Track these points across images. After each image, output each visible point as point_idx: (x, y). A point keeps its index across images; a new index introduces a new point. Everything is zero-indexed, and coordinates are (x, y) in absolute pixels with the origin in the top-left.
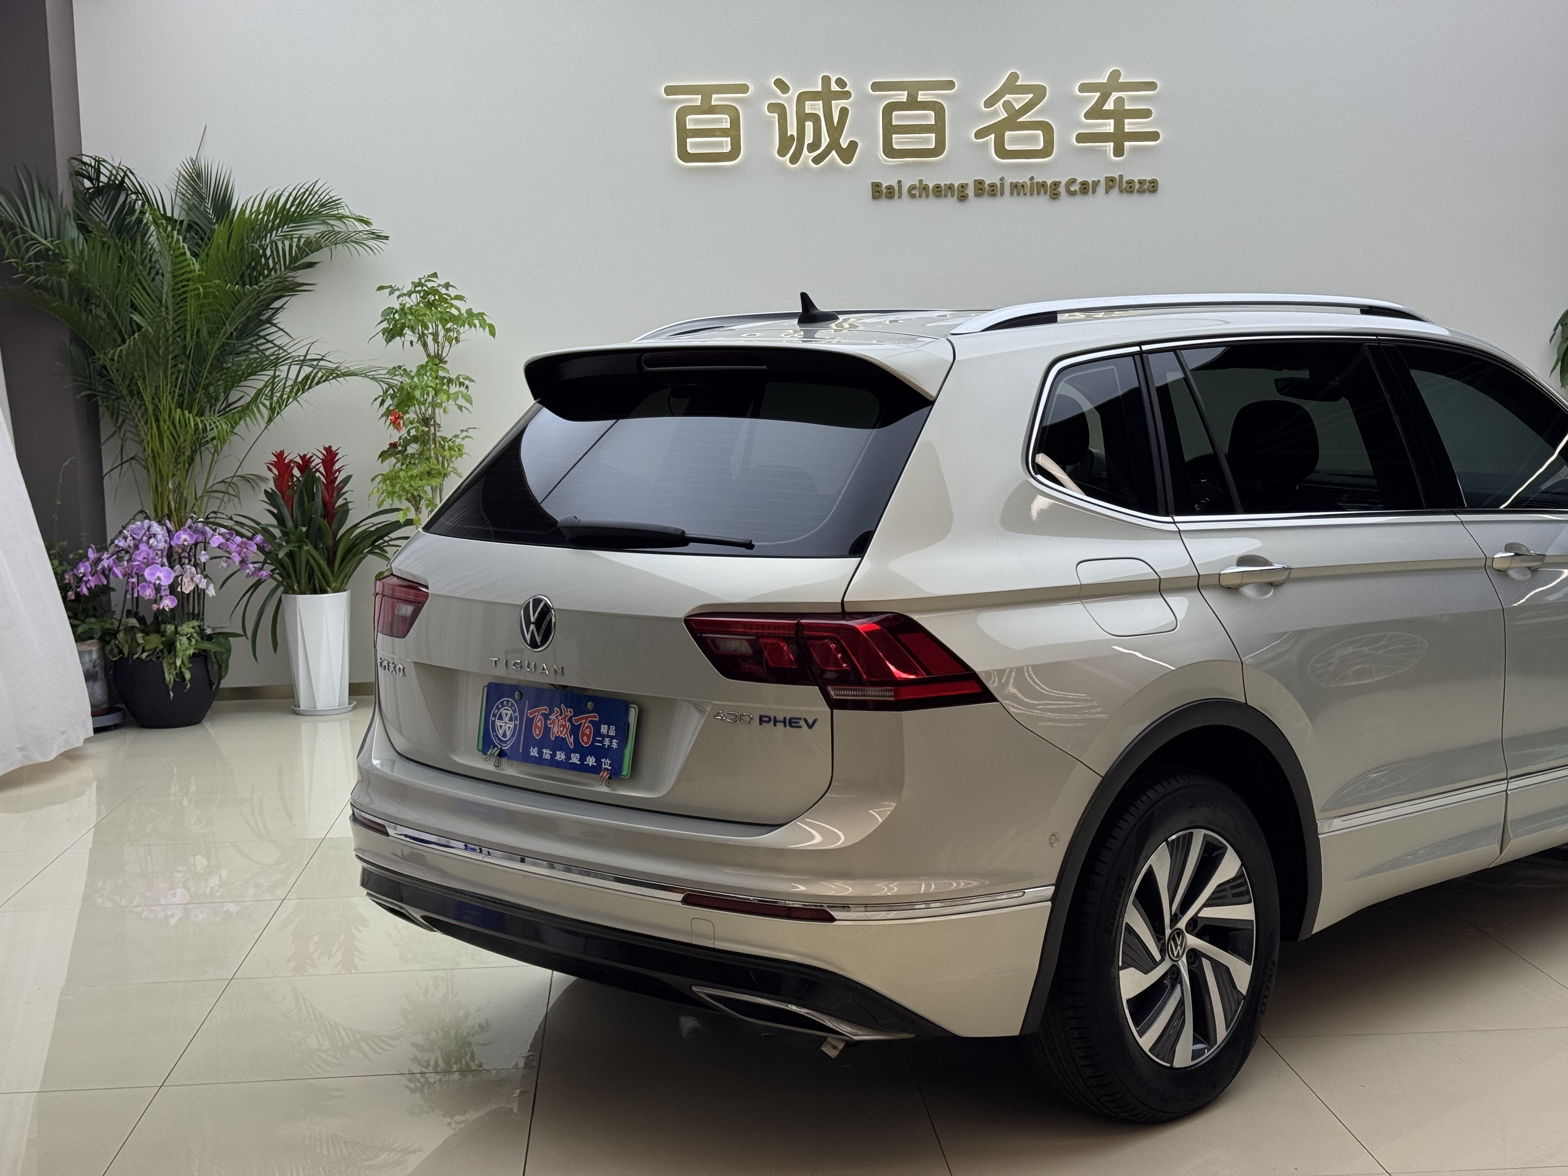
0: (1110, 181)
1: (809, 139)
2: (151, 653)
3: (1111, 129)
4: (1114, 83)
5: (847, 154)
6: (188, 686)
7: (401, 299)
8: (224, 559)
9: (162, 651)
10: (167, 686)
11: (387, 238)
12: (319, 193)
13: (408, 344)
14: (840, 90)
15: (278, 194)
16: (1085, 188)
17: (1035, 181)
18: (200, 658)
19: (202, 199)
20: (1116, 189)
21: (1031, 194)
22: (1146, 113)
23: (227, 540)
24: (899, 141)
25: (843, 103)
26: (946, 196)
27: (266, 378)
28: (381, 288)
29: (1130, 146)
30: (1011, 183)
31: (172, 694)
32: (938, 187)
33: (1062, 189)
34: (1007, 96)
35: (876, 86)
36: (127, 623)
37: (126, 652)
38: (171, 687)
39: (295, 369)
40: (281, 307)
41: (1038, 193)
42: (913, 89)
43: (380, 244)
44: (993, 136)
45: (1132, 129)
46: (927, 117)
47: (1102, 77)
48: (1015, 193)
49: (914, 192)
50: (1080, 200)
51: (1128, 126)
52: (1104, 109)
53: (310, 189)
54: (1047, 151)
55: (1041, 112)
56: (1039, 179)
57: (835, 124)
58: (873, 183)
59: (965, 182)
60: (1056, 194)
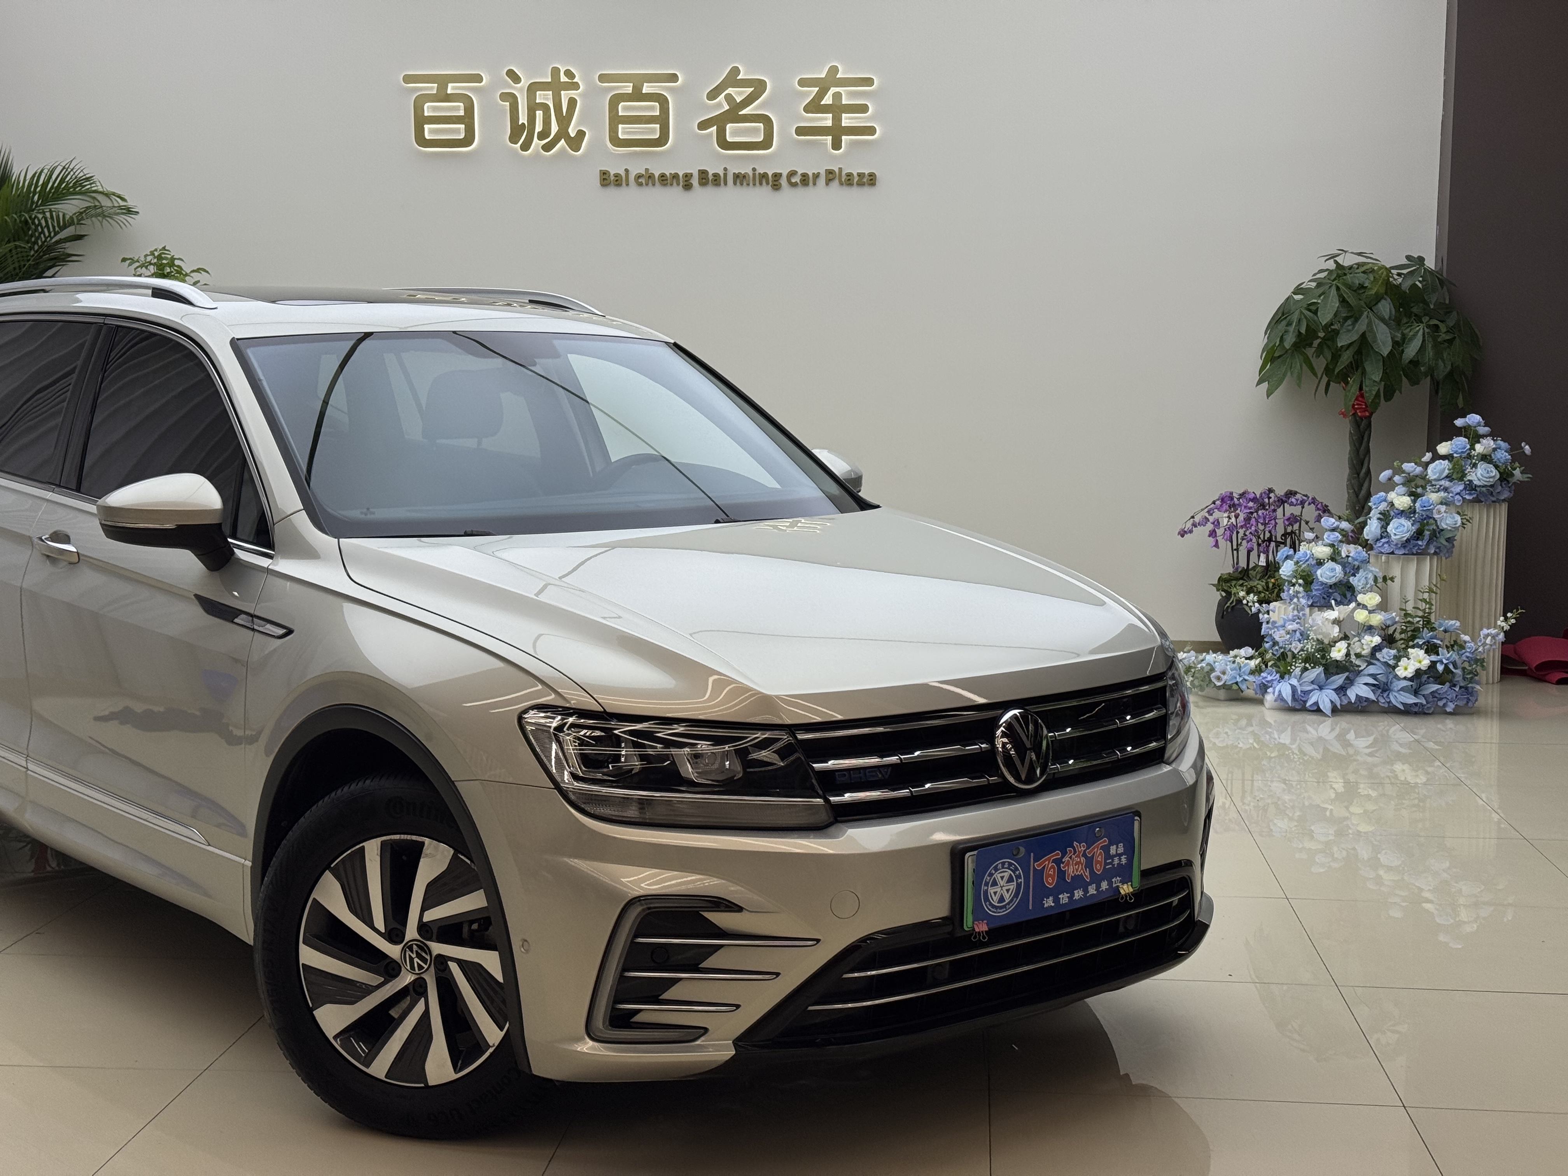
0: (830, 172)
1: (539, 128)
3: (829, 123)
4: (832, 79)
11: (137, 213)
12: (75, 170)
14: (570, 81)
15: (39, 171)
16: (805, 180)
17: (757, 173)
20: (836, 182)
22: (863, 109)
24: (623, 131)
25: (572, 93)
26: (672, 185)
28: (124, 260)
29: (851, 140)
30: (734, 173)
32: (662, 176)
33: (784, 181)
34: (730, 89)
35: (603, 78)
41: (761, 184)
42: (638, 81)
43: (128, 219)
44: (715, 127)
45: (850, 123)
46: (652, 108)
47: (821, 72)
48: (738, 183)
49: (640, 181)
50: (801, 191)
51: (848, 121)
52: (822, 103)
53: (67, 167)
54: (766, 143)
55: (762, 106)
56: (761, 170)
57: (564, 114)
58: (601, 171)
59: (689, 172)
60: (777, 186)
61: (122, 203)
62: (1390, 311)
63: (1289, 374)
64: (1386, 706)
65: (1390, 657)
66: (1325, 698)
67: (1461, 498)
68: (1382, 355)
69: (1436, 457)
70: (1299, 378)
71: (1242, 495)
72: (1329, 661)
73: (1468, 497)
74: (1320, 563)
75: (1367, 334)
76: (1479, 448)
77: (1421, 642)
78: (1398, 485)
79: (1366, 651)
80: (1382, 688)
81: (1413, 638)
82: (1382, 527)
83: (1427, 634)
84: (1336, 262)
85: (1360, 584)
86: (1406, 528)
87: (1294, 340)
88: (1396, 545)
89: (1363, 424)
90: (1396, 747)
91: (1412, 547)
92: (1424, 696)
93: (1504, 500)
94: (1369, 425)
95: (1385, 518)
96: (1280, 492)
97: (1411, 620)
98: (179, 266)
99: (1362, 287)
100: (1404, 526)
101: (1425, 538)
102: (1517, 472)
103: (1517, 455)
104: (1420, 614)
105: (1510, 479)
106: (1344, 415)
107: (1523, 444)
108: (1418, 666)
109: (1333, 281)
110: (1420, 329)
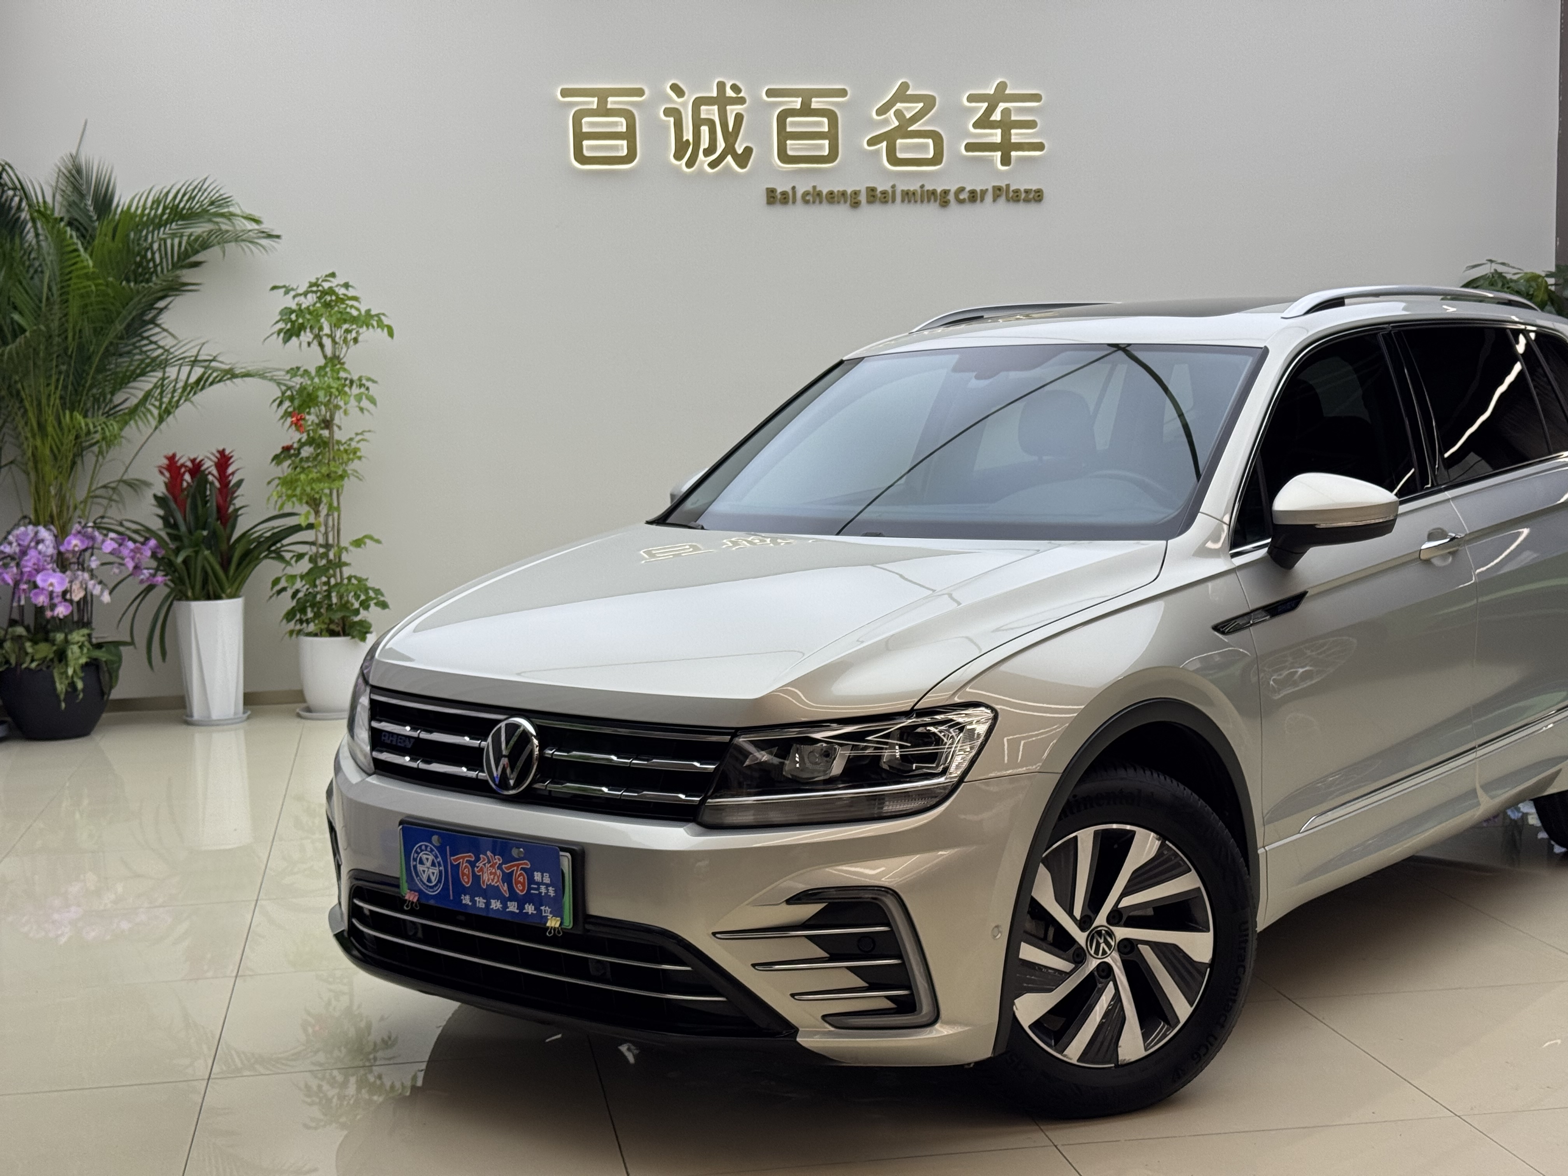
0: (998, 190)
1: (705, 143)
2: (40, 662)
3: (998, 139)
4: (1000, 95)
5: (743, 159)
6: (81, 696)
7: (297, 299)
8: (116, 565)
9: (52, 660)
10: (57, 696)
11: (278, 237)
12: (209, 190)
13: (305, 345)
14: (735, 95)
15: (165, 191)
16: (974, 197)
17: (926, 189)
18: (92, 667)
19: (82, 196)
20: (1003, 198)
21: (922, 201)
22: (1031, 124)
23: (120, 545)
24: (794, 147)
25: (738, 108)
26: (839, 202)
27: (155, 380)
28: (274, 288)
29: (1016, 155)
30: (903, 191)
31: (63, 705)
32: (831, 194)
33: (951, 197)
34: (898, 105)
35: (770, 93)
36: (14, 632)
37: (13, 661)
38: (62, 697)
39: (186, 370)
40: (166, 307)
41: (929, 201)
42: (806, 96)
43: (273, 244)
44: (885, 144)
45: (1018, 139)
46: (821, 124)
47: (986, 86)
48: (906, 200)
49: (807, 198)
50: (968, 208)
51: (1014, 137)
52: (991, 119)
53: (199, 186)
54: (937, 159)
55: (930, 122)
56: (929, 187)
57: (731, 129)
58: (767, 189)
59: (858, 189)
60: (946, 202)
61: (258, 226)
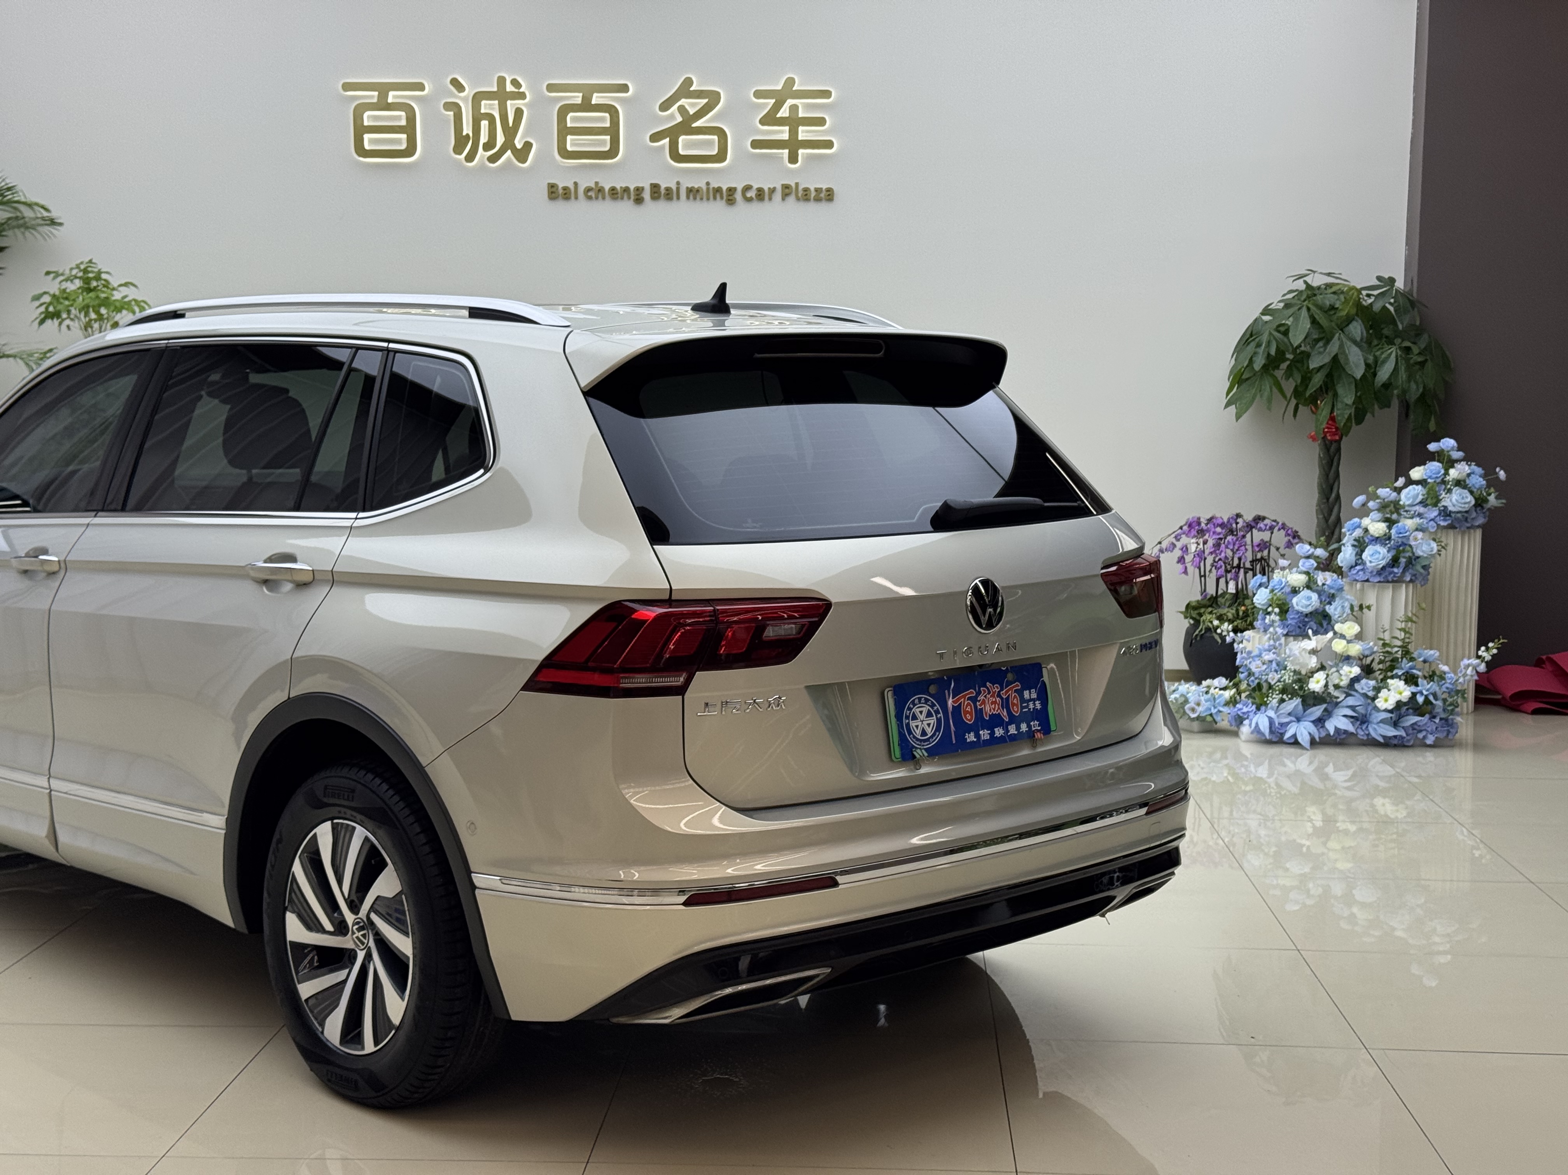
0: (786, 187)
1: (484, 138)
3: (785, 136)
4: (788, 91)
7: (63, 284)
11: (61, 224)
13: (64, 328)
14: (517, 90)
17: (711, 186)
20: (793, 197)
21: (708, 199)
22: (821, 122)
24: (572, 143)
25: (519, 103)
26: (622, 198)
28: (48, 273)
29: (807, 154)
30: (687, 188)
32: (613, 190)
33: (738, 196)
34: (683, 100)
35: (551, 88)
41: (715, 198)
42: (588, 91)
43: (52, 230)
44: (668, 140)
45: (806, 136)
46: (602, 119)
47: (777, 84)
48: (691, 197)
49: (589, 194)
50: (756, 206)
51: (804, 134)
52: (778, 116)
54: (721, 156)
55: (714, 119)
56: (715, 184)
57: (511, 125)
58: (549, 184)
59: (641, 185)
60: (731, 200)
61: (45, 214)
62: (1362, 333)
63: (1258, 396)
64: (1365, 738)
65: (1369, 688)
66: (1304, 730)
67: (1435, 525)
68: (1353, 377)
69: (1410, 482)
70: (1269, 400)
71: (1210, 520)
72: (1306, 692)
73: (1443, 523)
74: (1295, 591)
75: (1340, 356)
76: (1453, 473)
77: (1400, 672)
78: (1374, 510)
79: (1344, 682)
80: (1362, 720)
81: (1392, 668)
82: (1357, 554)
83: (1406, 665)
84: (1305, 282)
85: (1336, 613)
86: (1381, 556)
87: (1263, 362)
88: (1372, 572)
89: (1332, 449)
90: (1375, 781)
91: (1387, 573)
92: (1403, 728)
93: (1478, 527)
94: (1339, 450)
95: (1360, 545)
96: (1249, 517)
97: (1389, 649)
98: (105, 280)
99: (1332, 308)
100: (1380, 553)
101: (1401, 565)
102: (1492, 498)
103: (1492, 481)
104: (1399, 643)
105: (1484, 505)
106: (1314, 439)
107: (1498, 469)
108: (1398, 697)
109: (1304, 301)
110: (1392, 352)
